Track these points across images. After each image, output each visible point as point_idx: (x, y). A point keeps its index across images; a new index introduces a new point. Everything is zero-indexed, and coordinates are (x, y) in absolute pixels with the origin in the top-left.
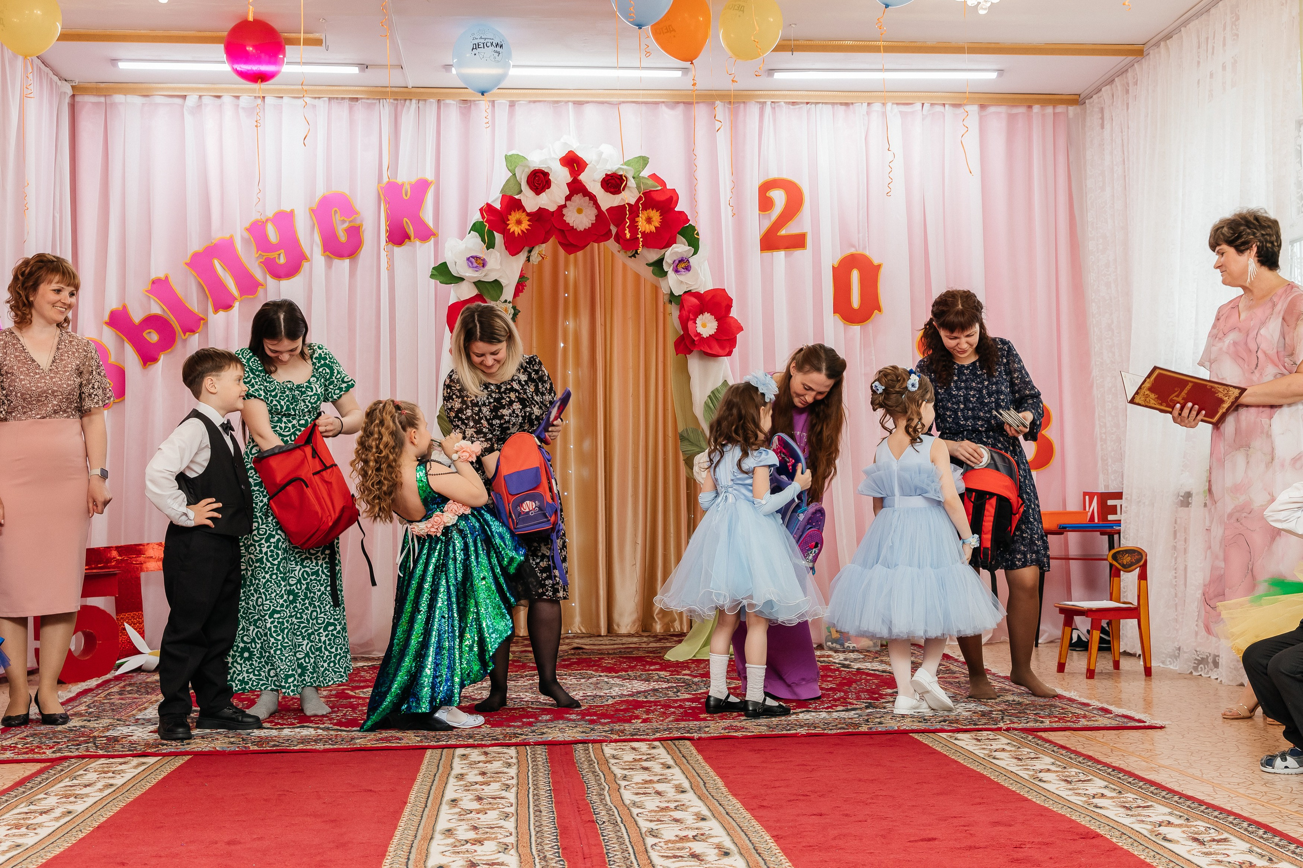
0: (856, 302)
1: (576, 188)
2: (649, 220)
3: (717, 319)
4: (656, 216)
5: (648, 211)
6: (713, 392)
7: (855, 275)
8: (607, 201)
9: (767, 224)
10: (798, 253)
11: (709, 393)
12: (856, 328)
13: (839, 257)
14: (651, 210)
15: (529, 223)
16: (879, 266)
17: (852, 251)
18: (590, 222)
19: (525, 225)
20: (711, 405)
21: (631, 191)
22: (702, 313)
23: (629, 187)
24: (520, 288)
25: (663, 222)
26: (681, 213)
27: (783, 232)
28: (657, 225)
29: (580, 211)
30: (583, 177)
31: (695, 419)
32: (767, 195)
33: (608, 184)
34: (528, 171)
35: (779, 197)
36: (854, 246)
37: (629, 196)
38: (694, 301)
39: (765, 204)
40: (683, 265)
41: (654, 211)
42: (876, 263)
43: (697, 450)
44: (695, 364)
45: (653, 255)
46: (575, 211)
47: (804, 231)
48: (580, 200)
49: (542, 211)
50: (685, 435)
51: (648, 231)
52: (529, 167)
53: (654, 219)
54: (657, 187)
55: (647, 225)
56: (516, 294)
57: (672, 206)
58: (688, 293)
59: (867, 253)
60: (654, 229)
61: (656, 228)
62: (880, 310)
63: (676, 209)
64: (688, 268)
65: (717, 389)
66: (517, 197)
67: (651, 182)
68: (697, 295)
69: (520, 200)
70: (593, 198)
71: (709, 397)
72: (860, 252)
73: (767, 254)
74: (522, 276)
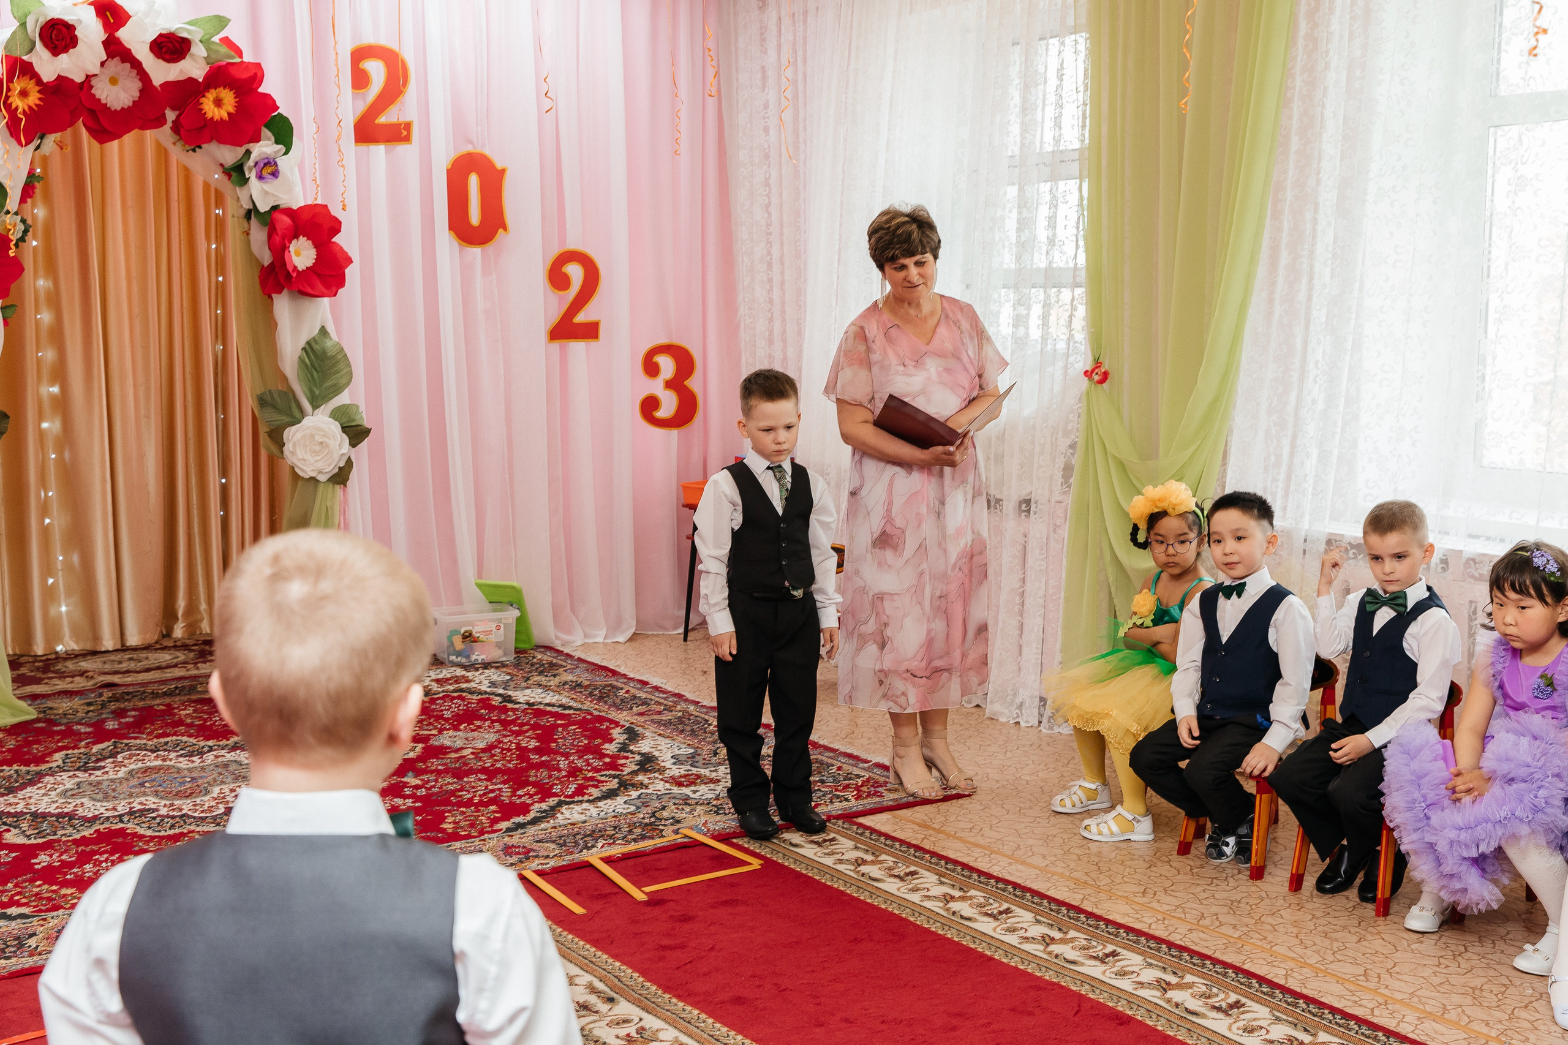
0: (475, 217)
1: (114, 49)
2: (218, 103)
3: (316, 246)
4: (228, 97)
5: (218, 90)
6: (308, 343)
7: (474, 181)
8: (161, 72)
9: (362, 107)
10: (401, 148)
11: (302, 343)
12: (476, 251)
13: (452, 156)
14: (221, 89)
15: (39, 96)
16: (503, 171)
17: (469, 148)
18: (131, 100)
19: (34, 99)
20: (307, 360)
21: (195, 60)
22: (297, 237)
23: (192, 55)
24: (28, 192)
25: (239, 106)
26: (267, 96)
27: (382, 119)
28: (231, 110)
29: (113, 81)
30: (123, 34)
31: (284, 378)
32: (361, 65)
33: (161, 48)
34: (42, 20)
35: (376, 70)
36: (472, 143)
37: (194, 67)
38: (286, 220)
39: (360, 80)
40: (270, 170)
41: (227, 91)
42: (499, 166)
43: (287, 419)
44: (283, 305)
45: (229, 155)
46: (107, 80)
47: (407, 119)
48: (116, 66)
49: (62, 81)
50: (268, 398)
51: (217, 117)
52: (45, 16)
53: (225, 101)
54: (233, 58)
55: (216, 110)
56: (23, 200)
57: (255, 86)
58: (275, 208)
59: (487, 152)
60: (225, 116)
61: (229, 114)
62: (505, 229)
63: (260, 90)
64: (275, 174)
65: (314, 339)
66: (25, 58)
67: (224, 50)
68: (288, 212)
69: (31, 64)
70: (136, 65)
71: (304, 349)
72: (478, 150)
73: (363, 147)
74: (31, 174)
